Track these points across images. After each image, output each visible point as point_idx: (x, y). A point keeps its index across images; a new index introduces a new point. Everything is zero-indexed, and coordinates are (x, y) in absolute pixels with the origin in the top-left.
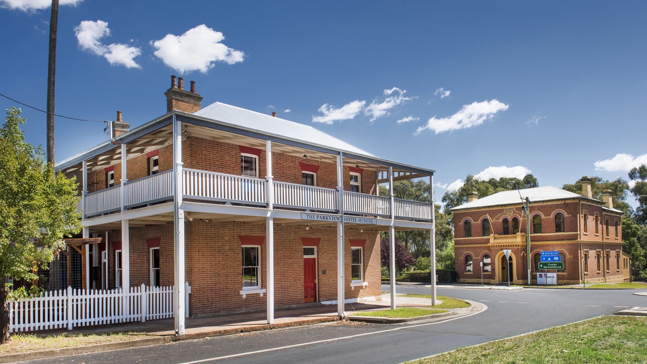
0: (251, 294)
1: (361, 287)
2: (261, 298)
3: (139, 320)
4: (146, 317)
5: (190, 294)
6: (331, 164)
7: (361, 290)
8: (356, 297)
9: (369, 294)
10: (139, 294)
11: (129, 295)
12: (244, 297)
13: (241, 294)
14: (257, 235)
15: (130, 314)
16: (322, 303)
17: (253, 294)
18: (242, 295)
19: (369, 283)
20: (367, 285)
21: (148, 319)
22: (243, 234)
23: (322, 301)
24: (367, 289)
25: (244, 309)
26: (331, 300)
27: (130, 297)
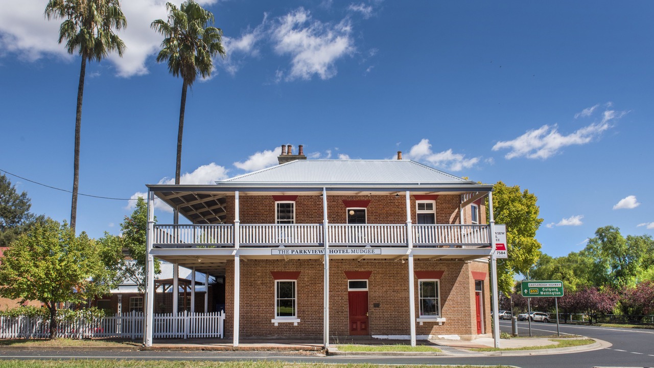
0: (284, 323)
1: (437, 324)
2: (296, 327)
3: (182, 337)
4: (187, 336)
5: (224, 320)
6: (387, 196)
7: (435, 326)
8: (428, 334)
9: (449, 332)
10: (182, 318)
11: (177, 318)
12: (276, 325)
13: (272, 322)
14: (291, 270)
15: (178, 332)
16: (373, 336)
17: (286, 323)
18: (274, 323)
19: (449, 319)
20: (445, 321)
21: (189, 337)
22: (275, 270)
23: (374, 335)
24: (445, 326)
25: (277, 335)
26: (388, 335)
27: (178, 319)
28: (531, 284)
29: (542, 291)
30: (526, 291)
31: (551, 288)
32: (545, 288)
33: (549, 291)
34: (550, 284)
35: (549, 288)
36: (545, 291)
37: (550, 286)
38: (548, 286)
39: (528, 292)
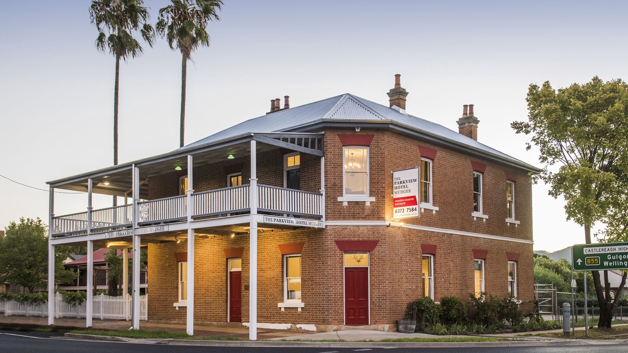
1: (296, 309)
9: (308, 321)
12: (177, 309)
16: (243, 324)
18: (175, 307)
20: (304, 306)
23: (244, 322)
24: (305, 314)
25: (177, 320)
28: (588, 249)
29: (607, 260)
30: (579, 261)
31: (622, 254)
32: (612, 254)
33: (619, 259)
34: (620, 247)
35: (619, 254)
36: (612, 260)
37: (620, 251)
38: (617, 251)
39: (583, 263)
